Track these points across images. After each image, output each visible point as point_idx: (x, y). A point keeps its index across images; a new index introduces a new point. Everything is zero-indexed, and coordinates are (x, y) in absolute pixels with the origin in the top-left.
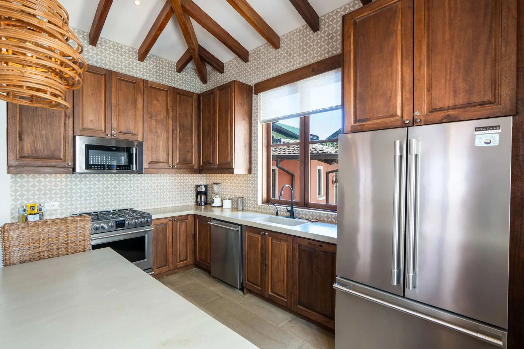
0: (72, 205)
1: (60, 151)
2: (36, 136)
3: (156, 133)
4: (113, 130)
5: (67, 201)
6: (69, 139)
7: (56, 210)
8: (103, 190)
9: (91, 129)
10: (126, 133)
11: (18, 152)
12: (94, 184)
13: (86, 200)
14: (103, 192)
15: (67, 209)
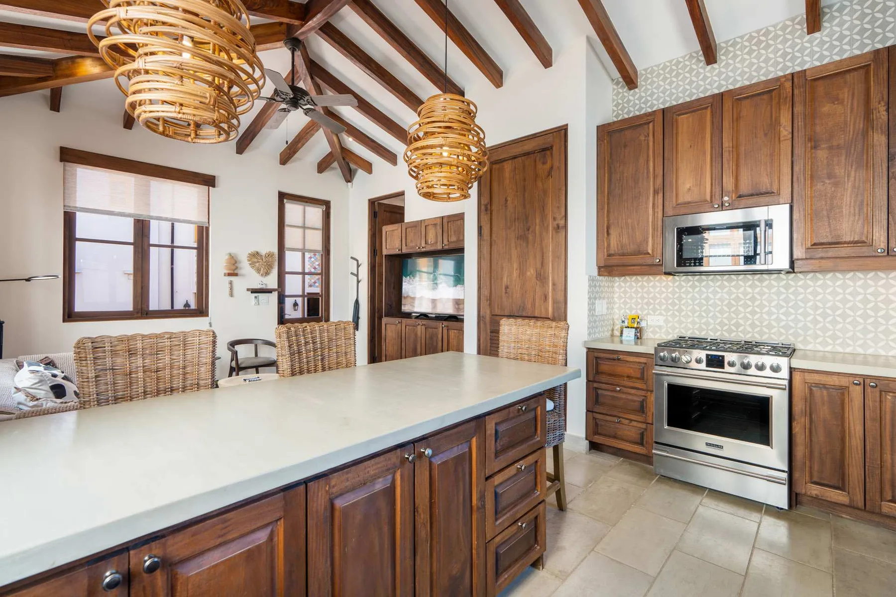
0: (680, 322)
1: (647, 242)
2: (622, 228)
3: (829, 178)
4: (726, 196)
5: (673, 315)
6: (657, 225)
7: (660, 327)
8: (729, 303)
9: (689, 203)
10: (752, 195)
11: (605, 250)
12: (715, 293)
13: (700, 316)
14: (729, 305)
15: (674, 328)
